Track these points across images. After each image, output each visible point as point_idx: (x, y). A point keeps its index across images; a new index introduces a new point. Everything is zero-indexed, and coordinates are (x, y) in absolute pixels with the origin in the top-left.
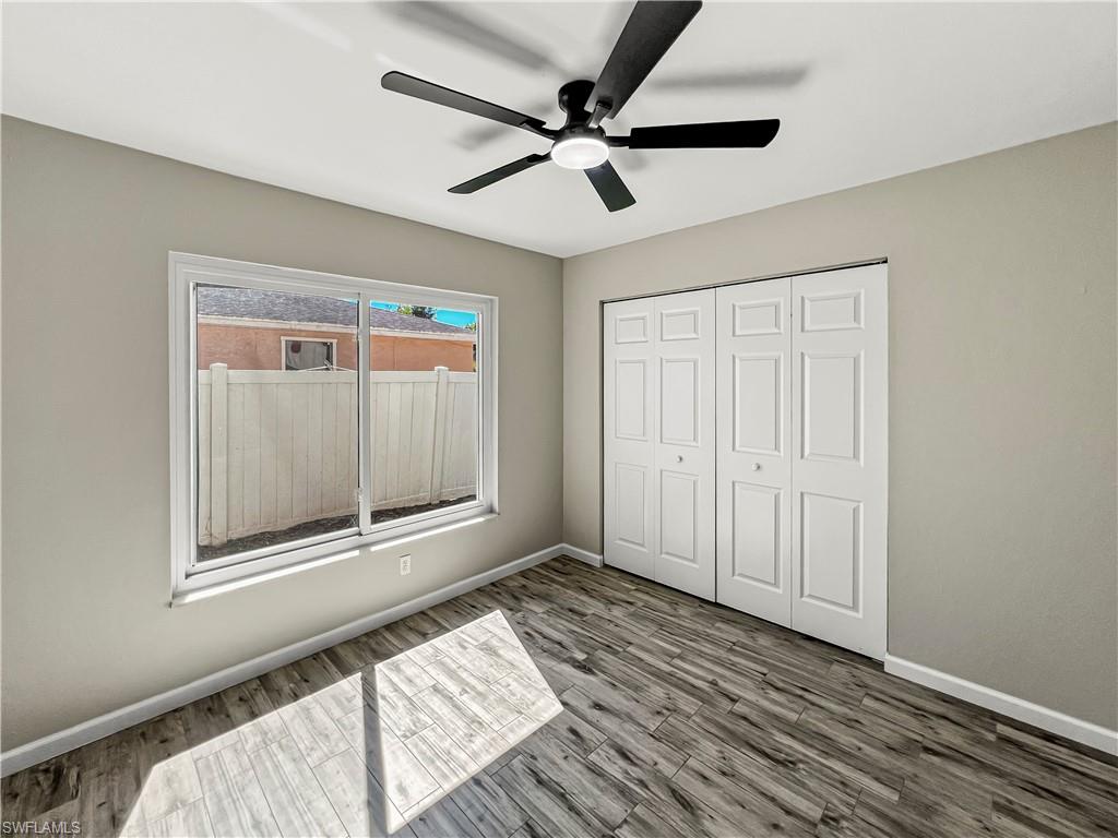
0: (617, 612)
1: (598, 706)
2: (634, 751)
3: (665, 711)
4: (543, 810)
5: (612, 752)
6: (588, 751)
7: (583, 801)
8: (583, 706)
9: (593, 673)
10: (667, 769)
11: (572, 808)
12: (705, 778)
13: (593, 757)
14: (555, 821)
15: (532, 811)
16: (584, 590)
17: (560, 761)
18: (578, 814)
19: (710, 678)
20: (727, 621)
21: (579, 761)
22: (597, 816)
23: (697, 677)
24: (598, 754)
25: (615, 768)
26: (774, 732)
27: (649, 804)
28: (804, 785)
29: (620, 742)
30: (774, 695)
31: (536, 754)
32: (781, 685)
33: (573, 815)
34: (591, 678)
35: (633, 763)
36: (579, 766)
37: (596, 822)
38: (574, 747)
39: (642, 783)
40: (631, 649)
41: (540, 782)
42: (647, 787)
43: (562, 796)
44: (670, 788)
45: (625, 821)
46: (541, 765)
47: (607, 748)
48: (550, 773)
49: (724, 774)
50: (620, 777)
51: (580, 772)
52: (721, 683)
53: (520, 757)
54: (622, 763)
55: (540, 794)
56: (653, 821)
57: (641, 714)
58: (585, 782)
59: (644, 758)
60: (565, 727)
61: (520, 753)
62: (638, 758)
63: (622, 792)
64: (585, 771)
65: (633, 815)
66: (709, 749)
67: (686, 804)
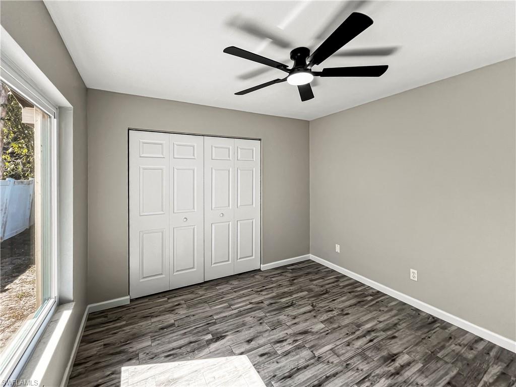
0: (182, 312)
1: (249, 341)
2: (279, 338)
3: (261, 321)
4: (305, 379)
5: (278, 345)
6: (275, 353)
7: (302, 363)
8: (247, 347)
9: (225, 336)
10: (290, 331)
11: (305, 367)
12: (295, 323)
13: (279, 352)
14: (311, 376)
15: (306, 384)
16: (145, 317)
17: (279, 365)
18: (308, 366)
19: (248, 302)
20: (217, 285)
21: (281, 358)
22: (309, 360)
23: (246, 305)
24: (278, 350)
25: (287, 347)
26: (280, 300)
27: (306, 342)
28: (300, 305)
29: (274, 340)
30: (263, 293)
31: (272, 374)
32: (259, 290)
33: (308, 368)
34: (227, 338)
35: (286, 340)
36: (283, 359)
37: (312, 361)
38: (272, 357)
39: (296, 341)
40: (215, 317)
41: (290, 377)
42: (297, 340)
43: (298, 370)
44: (297, 334)
45: (312, 351)
46: (280, 374)
47: (276, 346)
48: (286, 371)
49: (294, 318)
50: (291, 347)
51: (287, 359)
52: (252, 301)
53: (273, 383)
54: (284, 343)
55: (297, 378)
56: (312, 344)
57: (260, 328)
58: (292, 359)
59: (284, 336)
60: (258, 357)
61: (270, 382)
62: (283, 338)
63: (299, 348)
64: (286, 357)
65: (310, 348)
66: (282, 317)
67: (305, 332)
